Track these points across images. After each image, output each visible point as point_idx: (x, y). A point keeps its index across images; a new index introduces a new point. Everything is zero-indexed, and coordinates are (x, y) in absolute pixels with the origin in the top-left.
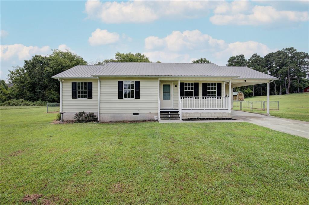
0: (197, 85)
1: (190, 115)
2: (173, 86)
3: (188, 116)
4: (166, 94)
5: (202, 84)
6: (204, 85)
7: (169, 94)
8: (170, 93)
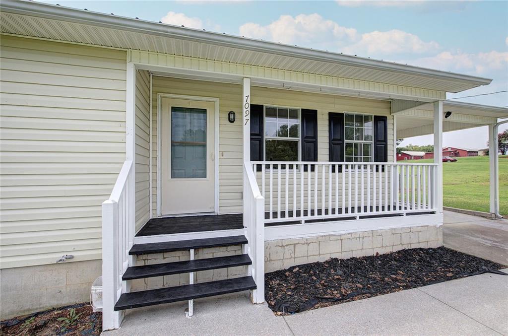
0: (310, 116)
1: (301, 251)
2: (217, 114)
3: (287, 255)
4: (189, 149)
5: (327, 117)
6: (336, 119)
7: (200, 149)
8: (205, 146)
